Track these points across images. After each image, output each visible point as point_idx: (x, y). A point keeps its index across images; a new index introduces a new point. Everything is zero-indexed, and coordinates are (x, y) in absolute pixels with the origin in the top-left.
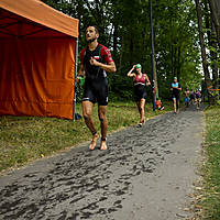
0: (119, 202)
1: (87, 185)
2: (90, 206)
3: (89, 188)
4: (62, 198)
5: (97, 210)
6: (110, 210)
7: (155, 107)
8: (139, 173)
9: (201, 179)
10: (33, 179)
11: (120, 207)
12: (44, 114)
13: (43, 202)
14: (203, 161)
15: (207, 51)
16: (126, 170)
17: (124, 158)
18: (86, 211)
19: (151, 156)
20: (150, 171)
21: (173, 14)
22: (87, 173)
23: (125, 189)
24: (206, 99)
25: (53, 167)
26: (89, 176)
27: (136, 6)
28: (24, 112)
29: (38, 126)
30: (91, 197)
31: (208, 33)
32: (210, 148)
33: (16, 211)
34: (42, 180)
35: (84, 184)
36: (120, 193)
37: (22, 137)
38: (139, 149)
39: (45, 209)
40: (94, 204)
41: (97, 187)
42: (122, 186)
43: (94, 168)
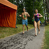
0: (25, 47)
2: (18, 48)
4: (12, 46)
9: (43, 42)
10: (6, 41)
12: (9, 27)
14: (44, 38)
15: (46, 13)
17: (26, 37)
19: (32, 37)
20: (32, 40)
23: (26, 44)
25: (10, 39)
26: (18, 41)
27: (30, 3)
29: (7, 29)
30: (18, 46)
31: (46, 9)
35: (17, 43)
36: (25, 45)
37: (4, 32)
38: (30, 35)
41: (20, 43)
42: (25, 43)
43: (19, 39)
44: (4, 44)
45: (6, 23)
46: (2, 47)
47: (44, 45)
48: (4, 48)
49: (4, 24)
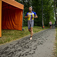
0: (34, 52)
1: (26, 47)
3: (27, 48)
4: (20, 50)
5: (29, 54)
6: (32, 54)
7: (43, 28)
8: (39, 45)
11: (35, 53)
12: (14, 29)
13: (15, 51)
17: (35, 41)
18: (26, 54)
19: (42, 40)
20: (42, 44)
21: (48, 4)
22: (26, 44)
24: (56, 26)
26: (26, 45)
28: (9, 28)
30: (27, 50)
33: (8, 53)
34: (14, 46)
35: (25, 47)
36: (35, 49)
37: (9, 35)
38: (39, 38)
39: (16, 53)
40: (28, 52)
41: (29, 48)
42: (35, 48)
43: (28, 43)
44: (11, 48)
46: (9, 52)
48: (11, 53)
49: (8, 26)
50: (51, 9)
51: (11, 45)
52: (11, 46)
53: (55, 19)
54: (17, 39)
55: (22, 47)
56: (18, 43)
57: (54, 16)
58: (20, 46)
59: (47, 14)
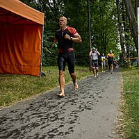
2: (53, 130)
3: (52, 119)
4: (35, 125)
5: (57, 133)
6: (66, 133)
7: (91, 70)
8: (83, 110)
10: (16, 114)
11: (72, 131)
12: (22, 72)
13: (23, 128)
14: (123, 102)
16: (74, 108)
17: (73, 100)
18: (50, 133)
19: (90, 99)
20: (90, 109)
23: (75, 120)
25: (28, 106)
28: (9, 71)
29: (18, 80)
30: (54, 125)
32: (126, 95)
34: (22, 115)
37: (8, 87)
39: (24, 133)
40: (56, 129)
41: (57, 119)
43: (54, 107)
44: (13, 120)
45: (11, 63)
47: (126, 120)
48: (13, 132)
49: (6, 64)
50: (109, 24)
51: (12, 112)
52: (13, 116)
53: (120, 48)
54: (29, 99)
55: (41, 116)
56: (31, 107)
57: (117, 42)
58: (37, 114)
59: (102, 36)
